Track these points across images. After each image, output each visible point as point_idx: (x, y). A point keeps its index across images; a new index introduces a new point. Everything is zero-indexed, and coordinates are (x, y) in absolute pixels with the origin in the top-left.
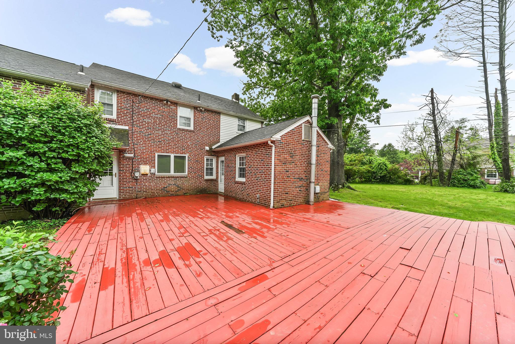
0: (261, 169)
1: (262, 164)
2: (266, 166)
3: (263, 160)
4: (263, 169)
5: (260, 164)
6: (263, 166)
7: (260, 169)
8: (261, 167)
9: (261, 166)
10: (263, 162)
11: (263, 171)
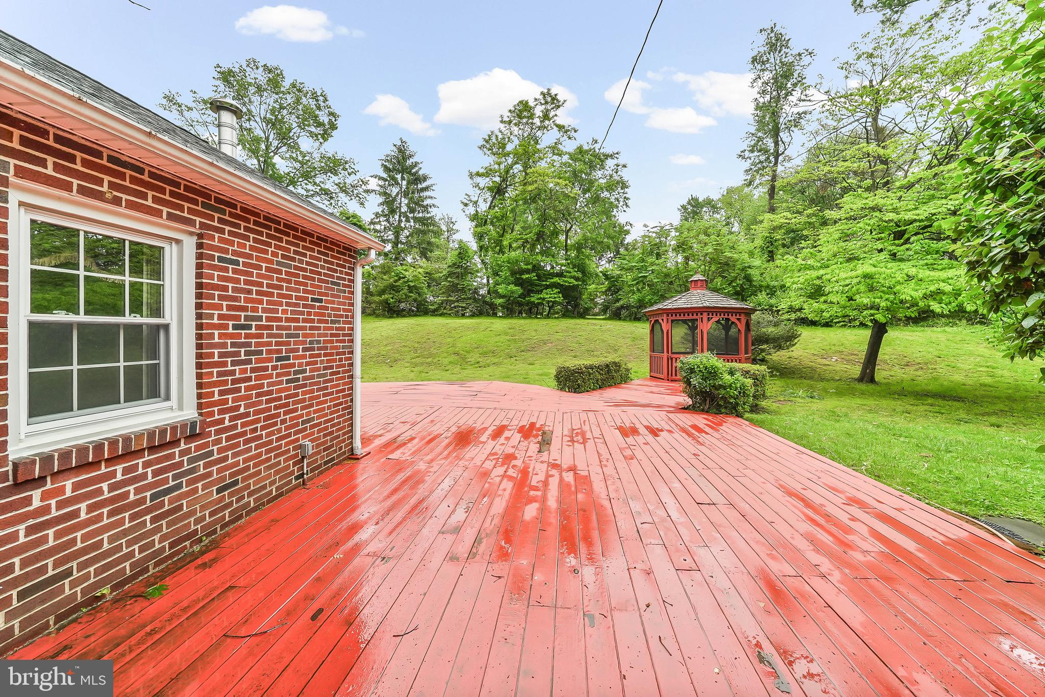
0: (313, 335)
1: (316, 314)
2: (333, 322)
3: (320, 301)
4: (319, 335)
5: (309, 314)
6: (320, 321)
7: (305, 336)
8: (311, 328)
9: (313, 321)
10: (320, 308)
11: (319, 342)
